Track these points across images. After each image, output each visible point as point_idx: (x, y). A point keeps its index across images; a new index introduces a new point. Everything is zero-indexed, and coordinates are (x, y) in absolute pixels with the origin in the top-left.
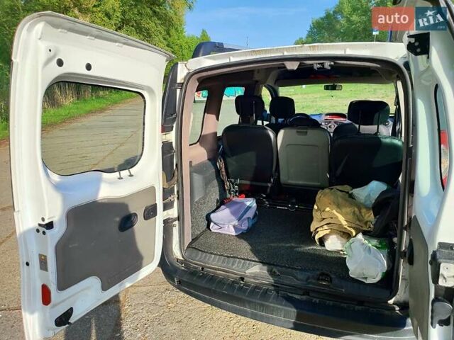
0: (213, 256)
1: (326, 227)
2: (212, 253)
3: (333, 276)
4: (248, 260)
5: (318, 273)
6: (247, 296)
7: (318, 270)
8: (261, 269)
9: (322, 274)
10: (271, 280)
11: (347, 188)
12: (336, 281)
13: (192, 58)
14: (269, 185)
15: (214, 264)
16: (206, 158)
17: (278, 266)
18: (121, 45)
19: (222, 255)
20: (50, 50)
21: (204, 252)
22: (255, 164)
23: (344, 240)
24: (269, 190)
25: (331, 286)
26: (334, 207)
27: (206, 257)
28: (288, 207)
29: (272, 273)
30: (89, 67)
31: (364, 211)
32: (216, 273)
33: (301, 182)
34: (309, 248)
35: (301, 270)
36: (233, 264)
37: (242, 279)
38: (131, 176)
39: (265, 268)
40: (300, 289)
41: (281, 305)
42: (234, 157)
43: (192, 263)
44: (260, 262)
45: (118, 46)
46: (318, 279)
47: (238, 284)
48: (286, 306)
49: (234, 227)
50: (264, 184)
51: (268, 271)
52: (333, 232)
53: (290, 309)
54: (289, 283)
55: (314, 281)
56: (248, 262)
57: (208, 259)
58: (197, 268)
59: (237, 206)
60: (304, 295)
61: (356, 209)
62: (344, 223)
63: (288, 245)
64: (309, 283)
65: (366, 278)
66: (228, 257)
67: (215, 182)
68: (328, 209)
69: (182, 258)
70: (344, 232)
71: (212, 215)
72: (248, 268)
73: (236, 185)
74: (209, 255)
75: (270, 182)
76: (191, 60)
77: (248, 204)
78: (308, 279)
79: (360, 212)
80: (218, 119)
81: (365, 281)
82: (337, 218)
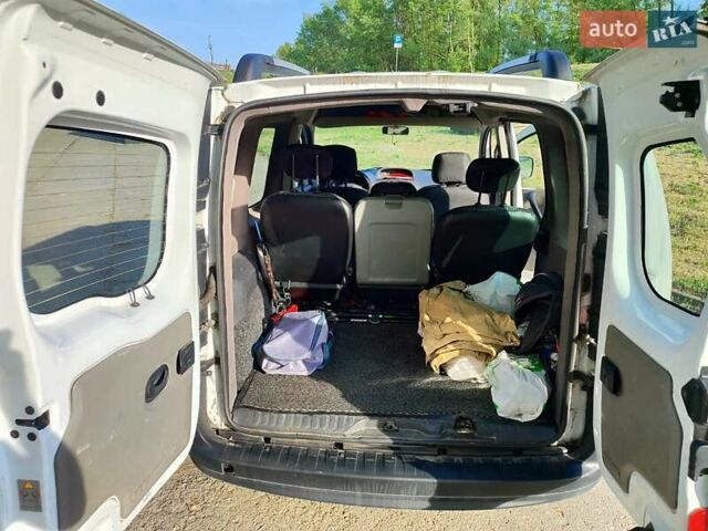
0: (284, 415)
1: (451, 347)
2: (281, 412)
3: (475, 420)
4: (343, 413)
5: (455, 417)
6: (358, 473)
7: (454, 413)
8: (367, 425)
9: (461, 418)
10: (388, 440)
11: (459, 284)
12: (481, 426)
13: (234, 81)
14: (339, 287)
15: (289, 428)
16: (236, 251)
17: (394, 416)
18: (151, 56)
19: (299, 412)
20: (44, 65)
21: (267, 411)
22: (318, 256)
23: (481, 364)
24: (337, 296)
25: (476, 434)
26: (458, 315)
27: (271, 419)
28: (368, 318)
29: (386, 430)
30: (101, 99)
31: (497, 317)
32: (293, 444)
33: (387, 280)
34: (427, 380)
35: (430, 417)
36: (321, 425)
37: (339, 445)
38: (150, 297)
39: (375, 422)
40: (434, 446)
41: (413, 477)
42: (284, 246)
43: (248, 433)
44: (365, 414)
45: (146, 58)
46: (456, 427)
47: (334, 454)
48: (418, 476)
49: (304, 361)
50: (331, 286)
51: (379, 426)
52: (463, 353)
53: (427, 480)
54: (414, 440)
55: (450, 431)
56: (346, 417)
57: (278, 422)
58: (257, 440)
59: (301, 327)
60: (439, 454)
61: (488, 316)
62: (478, 339)
63: (394, 381)
64: (444, 435)
65: (520, 415)
66: (311, 414)
67: (258, 291)
68: (448, 320)
69: (224, 427)
70: (480, 353)
71: (266, 347)
72: (348, 428)
73: (287, 290)
74: (275, 415)
75: (340, 282)
76: (232, 86)
77: (315, 321)
78: (442, 428)
79: (493, 320)
80: (250, 183)
81: (519, 419)
82: (465, 332)
